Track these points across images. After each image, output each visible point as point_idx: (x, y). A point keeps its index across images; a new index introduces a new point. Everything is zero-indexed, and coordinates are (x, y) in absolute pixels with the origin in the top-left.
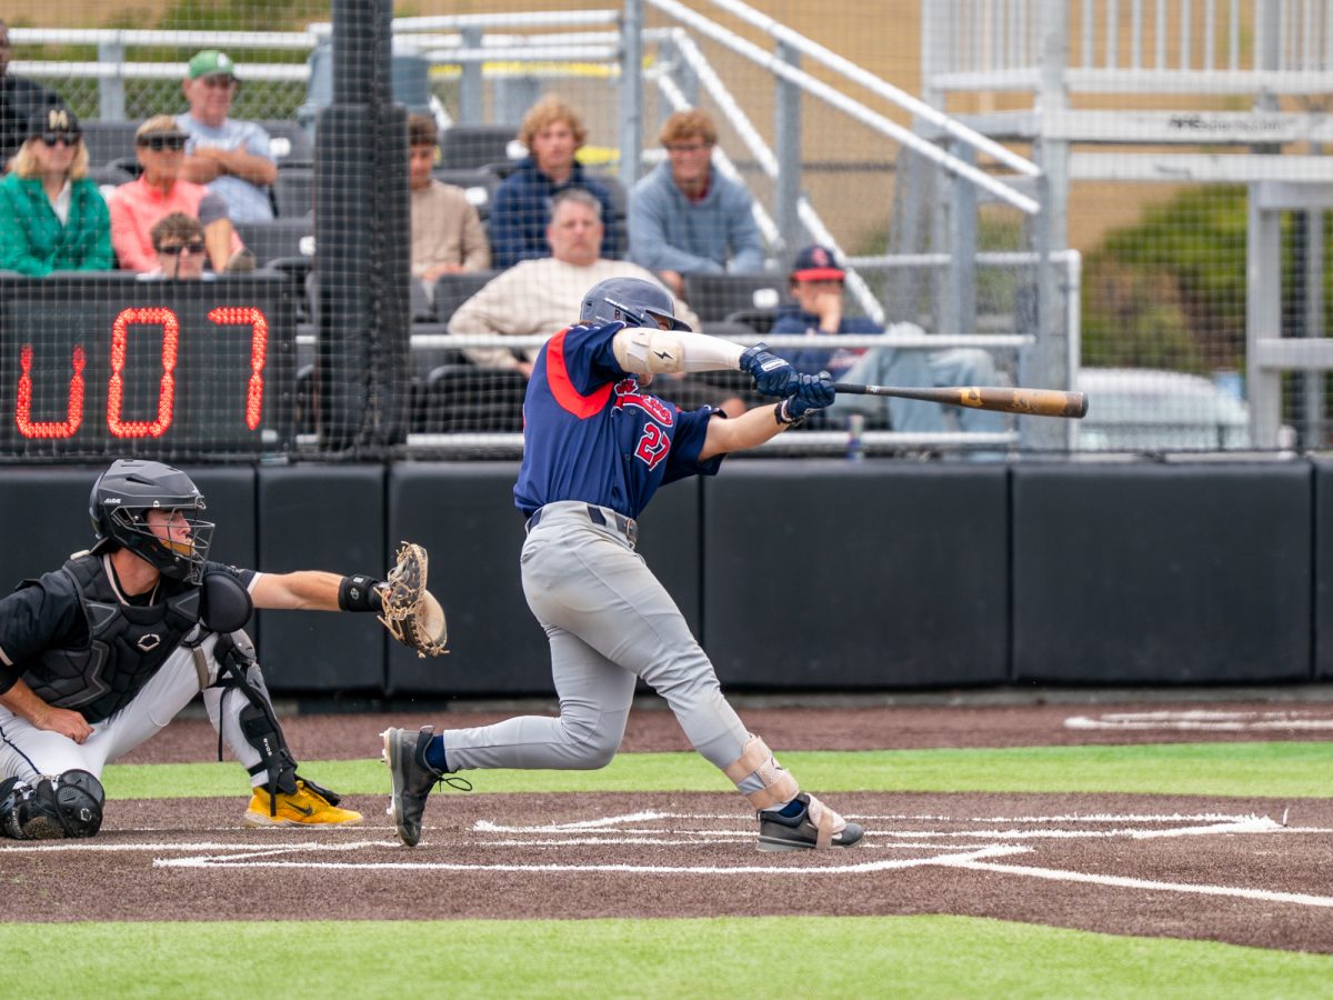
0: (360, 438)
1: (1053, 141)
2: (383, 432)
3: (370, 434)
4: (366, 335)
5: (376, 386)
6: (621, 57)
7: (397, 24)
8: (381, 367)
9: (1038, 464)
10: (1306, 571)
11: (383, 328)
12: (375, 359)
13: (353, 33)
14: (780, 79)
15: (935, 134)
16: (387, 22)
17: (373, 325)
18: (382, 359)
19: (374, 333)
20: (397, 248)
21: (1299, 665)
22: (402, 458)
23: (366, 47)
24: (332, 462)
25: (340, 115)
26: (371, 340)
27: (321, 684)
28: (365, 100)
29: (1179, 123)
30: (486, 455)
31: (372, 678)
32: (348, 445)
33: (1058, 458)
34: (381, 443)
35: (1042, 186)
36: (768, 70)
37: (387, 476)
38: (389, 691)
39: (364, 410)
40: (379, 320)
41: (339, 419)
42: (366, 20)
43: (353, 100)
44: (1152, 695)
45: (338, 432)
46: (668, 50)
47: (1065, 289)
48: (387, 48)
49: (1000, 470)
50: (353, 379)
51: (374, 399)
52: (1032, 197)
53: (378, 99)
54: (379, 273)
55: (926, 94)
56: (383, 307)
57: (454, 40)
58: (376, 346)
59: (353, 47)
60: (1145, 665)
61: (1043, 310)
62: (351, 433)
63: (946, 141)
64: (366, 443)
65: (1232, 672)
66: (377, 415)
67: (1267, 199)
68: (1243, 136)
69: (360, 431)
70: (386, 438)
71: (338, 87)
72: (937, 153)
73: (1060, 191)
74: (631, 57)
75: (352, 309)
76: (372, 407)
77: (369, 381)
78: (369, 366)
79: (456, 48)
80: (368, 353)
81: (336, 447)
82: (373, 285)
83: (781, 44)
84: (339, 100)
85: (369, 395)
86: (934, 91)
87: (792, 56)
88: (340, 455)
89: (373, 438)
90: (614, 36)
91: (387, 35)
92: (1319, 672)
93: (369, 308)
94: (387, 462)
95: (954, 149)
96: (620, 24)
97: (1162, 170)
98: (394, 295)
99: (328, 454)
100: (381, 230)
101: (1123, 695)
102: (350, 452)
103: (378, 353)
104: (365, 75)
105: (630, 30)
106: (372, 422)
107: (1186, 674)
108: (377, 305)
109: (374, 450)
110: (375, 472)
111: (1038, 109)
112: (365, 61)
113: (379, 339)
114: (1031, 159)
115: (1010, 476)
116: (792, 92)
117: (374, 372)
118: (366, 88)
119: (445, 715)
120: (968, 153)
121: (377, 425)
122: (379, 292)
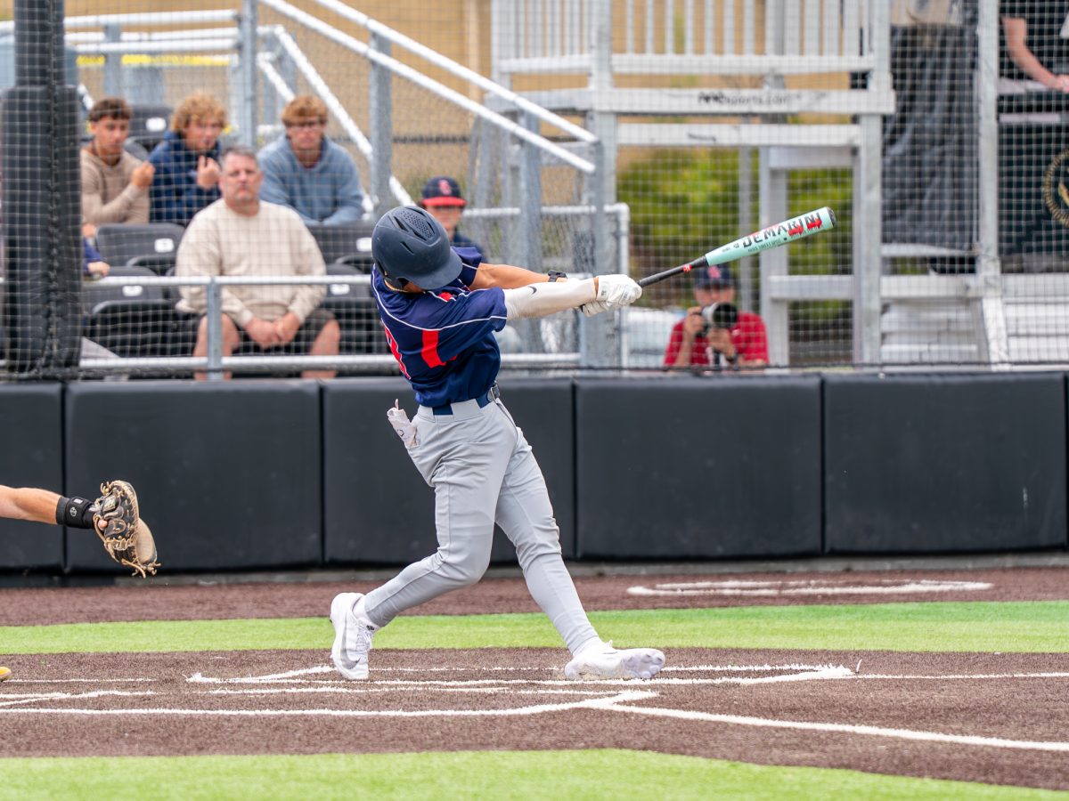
0: (42, 361)
1: (602, 113)
2: (60, 356)
3: (49, 357)
4: (45, 276)
5: (54, 318)
6: (239, 48)
7: (68, 21)
8: (58, 302)
9: (597, 379)
10: (817, 465)
11: (59, 270)
12: (53, 296)
13: (32, 28)
14: (373, 63)
15: (504, 108)
16: (60, 18)
17: (51, 268)
18: (59, 296)
19: (52, 275)
20: (70, 204)
21: (812, 542)
22: (75, 378)
23: (43, 39)
24: (20, 381)
25: (23, 95)
26: (50, 281)
27: (12, 564)
28: (43, 83)
29: (707, 99)
30: (145, 374)
31: (54, 558)
32: (32, 367)
33: (611, 374)
34: (59, 365)
35: (597, 150)
36: (365, 57)
37: (64, 392)
38: (67, 570)
39: (45, 339)
40: (56, 264)
41: (24, 345)
42: (43, 16)
43: (33, 83)
44: (692, 568)
45: (24, 356)
46: (272, 42)
47: (617, 236)
48: (60, 41)
49: (566, 384)
50: (35, 312)
51: (53, 329)
52: (588, 160)
53: (54, 82)
54: (55, 225)
55: (495, 75)
56: (60, 253)
57: (100, 36)
58: (54, 285)
59: (33, 39)
60: (687, 544)
61: (597, 253)
62: (34, 358)
63: (514, 115)
64: (47, 366)
65: (758, 549)
66: (55, 342)
67: (776, 161)
68: (756, 108)
69: (42, 356)
70: (62, 361)
71: (21, 72)
72: (506, 124)
73: (611, 155)
74: (248, 46)
75: (34, 254)
76: (51, 335)
77: (48, 314)
78: (49, 301)
79: (103, 42)
80: (48, 291)
81: (22, 369)
82: (51, 235)
83: (375, 35)
84: (21, 83)
85: (49, 325)
86: (502, 74)
87: (384, 45)
88: (25, 375)
89: (52, 362)
90: (233, 31)
91: (60, 29)
92: (827, 549)
93: (48, 254)
94: (64, 381)
95: (522, 120)
96: (238, 20)
97: (691, 136)
98: (68, 243)
99: (16, 375)
100: (57, 190)
101: (668, 568)
102: (33, 373)
103: (55, 290)
104: (43, 62)
105: (247, 25)
106: (51, 348)
107: (720, 550)
108: (55, 251)
109: (53, 370)
110: (54, 388)
111: (592, 87)
112: (43, 50)
113: (56, 280)
114: (585, 127)
115: (574, 388)
116: (384, 74)
117: (53, 307)
118: (44, 73)
119: (114, 588)
120: (534, 124)
121: (55, 350)
122: (56, 241)
